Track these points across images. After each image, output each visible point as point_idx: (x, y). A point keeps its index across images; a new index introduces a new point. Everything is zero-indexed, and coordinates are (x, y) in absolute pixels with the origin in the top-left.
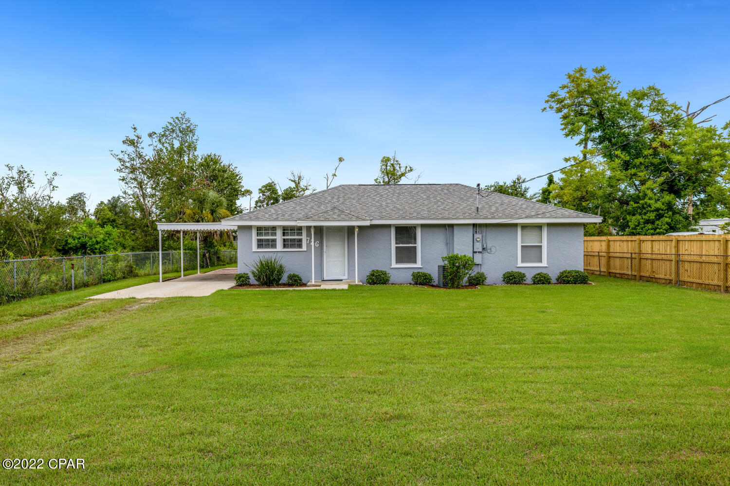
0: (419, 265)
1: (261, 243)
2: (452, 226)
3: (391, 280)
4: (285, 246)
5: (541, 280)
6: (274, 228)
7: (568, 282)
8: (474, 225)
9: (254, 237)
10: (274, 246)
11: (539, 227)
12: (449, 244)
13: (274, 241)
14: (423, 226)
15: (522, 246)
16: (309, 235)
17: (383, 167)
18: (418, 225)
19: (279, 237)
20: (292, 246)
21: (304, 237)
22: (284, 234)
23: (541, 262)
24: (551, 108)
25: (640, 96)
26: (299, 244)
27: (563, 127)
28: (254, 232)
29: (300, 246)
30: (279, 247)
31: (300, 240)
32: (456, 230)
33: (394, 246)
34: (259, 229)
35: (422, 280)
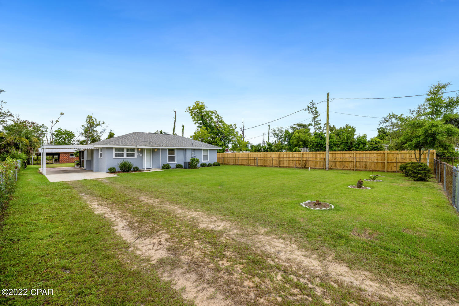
0: (176, 162)
1: (116, 155)
2: (186, 149)
3: (172, 167)
4: (127, 156)
5: (210, 165)
6: (123, 149)
7: (216, 166)
8: (192, 149)
9: (114, 152)
10: (123, 156)
11: (207, 150)
12: (185, 155)
13: (123, 154)
14: (177, 149)
15: (203, 156)
16: (138, 151)
17: (88, 120)
18: (175, 149)
19: (125, 153)
20: (130, 156)
21: (136, 152)
22: (127, 151)
23: (207, 160)
24: (188, 111)
25: (212, 112)
26: (133, 155)
27: (192, 118)
28: (114, 150)
29: (134, 156)
30: (125, 156)
31: (134, 154)
32: (187, 151)
33: (168, 155)
34: (116, 149)
35: (179, 167)
